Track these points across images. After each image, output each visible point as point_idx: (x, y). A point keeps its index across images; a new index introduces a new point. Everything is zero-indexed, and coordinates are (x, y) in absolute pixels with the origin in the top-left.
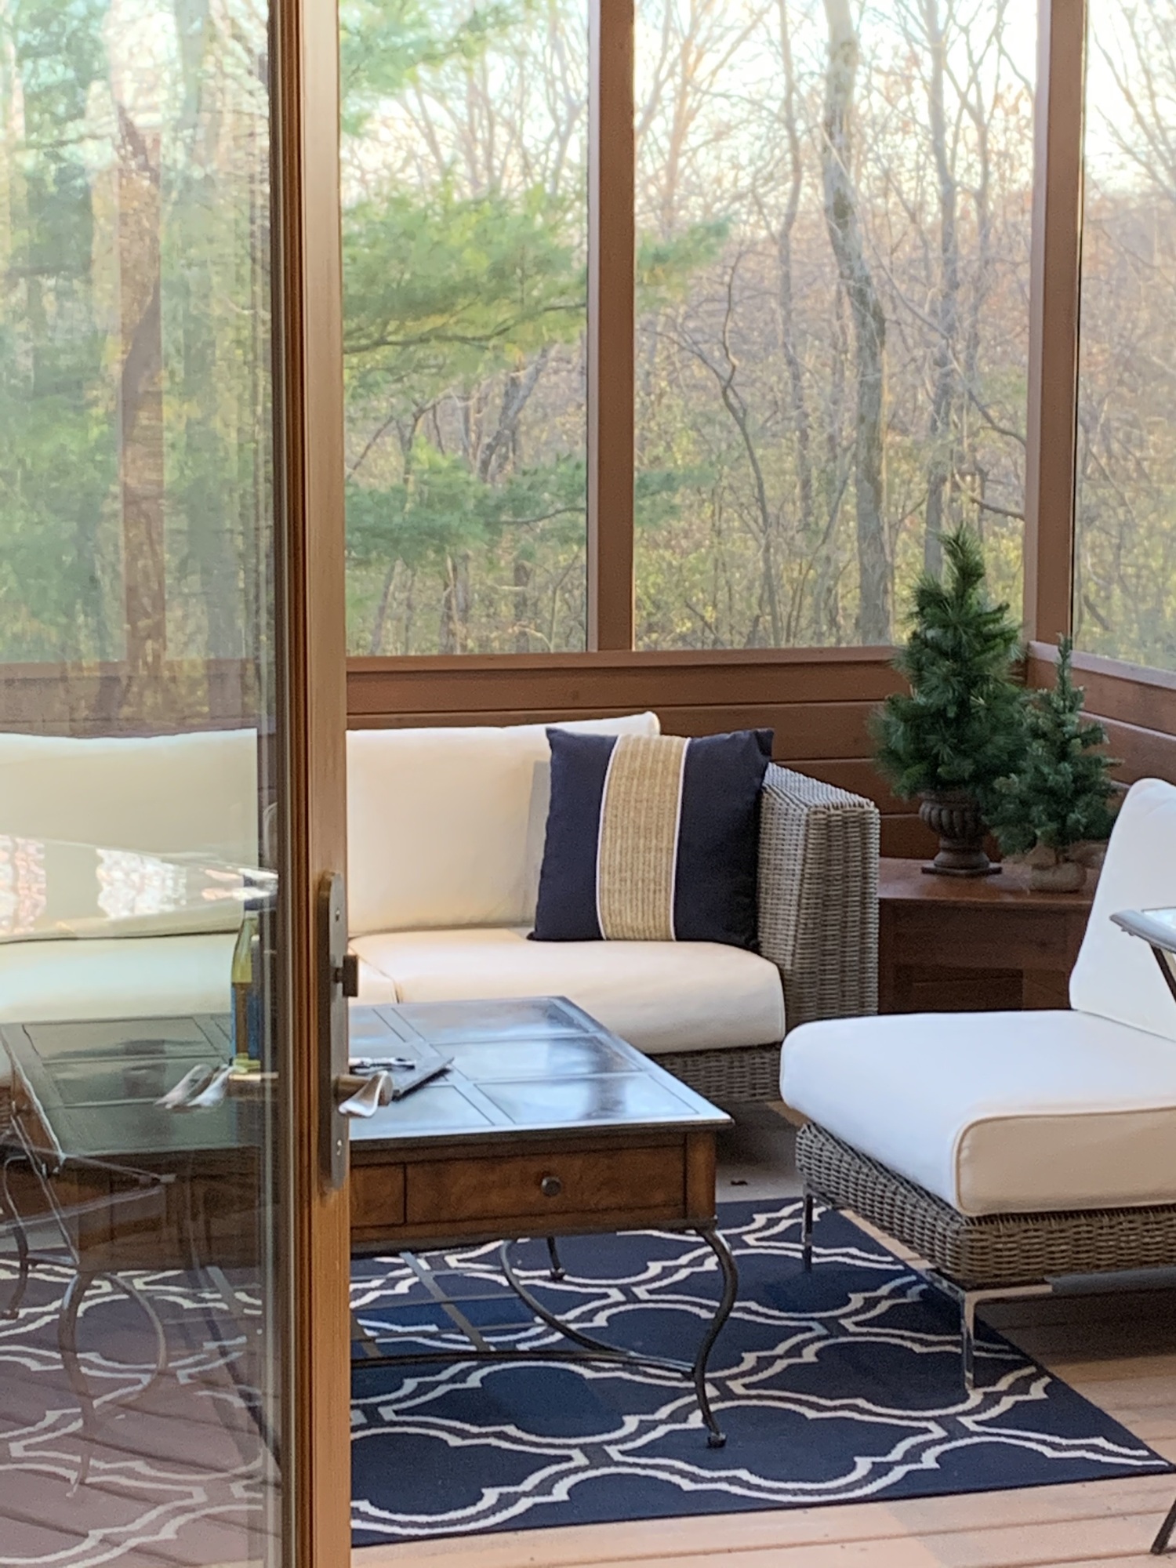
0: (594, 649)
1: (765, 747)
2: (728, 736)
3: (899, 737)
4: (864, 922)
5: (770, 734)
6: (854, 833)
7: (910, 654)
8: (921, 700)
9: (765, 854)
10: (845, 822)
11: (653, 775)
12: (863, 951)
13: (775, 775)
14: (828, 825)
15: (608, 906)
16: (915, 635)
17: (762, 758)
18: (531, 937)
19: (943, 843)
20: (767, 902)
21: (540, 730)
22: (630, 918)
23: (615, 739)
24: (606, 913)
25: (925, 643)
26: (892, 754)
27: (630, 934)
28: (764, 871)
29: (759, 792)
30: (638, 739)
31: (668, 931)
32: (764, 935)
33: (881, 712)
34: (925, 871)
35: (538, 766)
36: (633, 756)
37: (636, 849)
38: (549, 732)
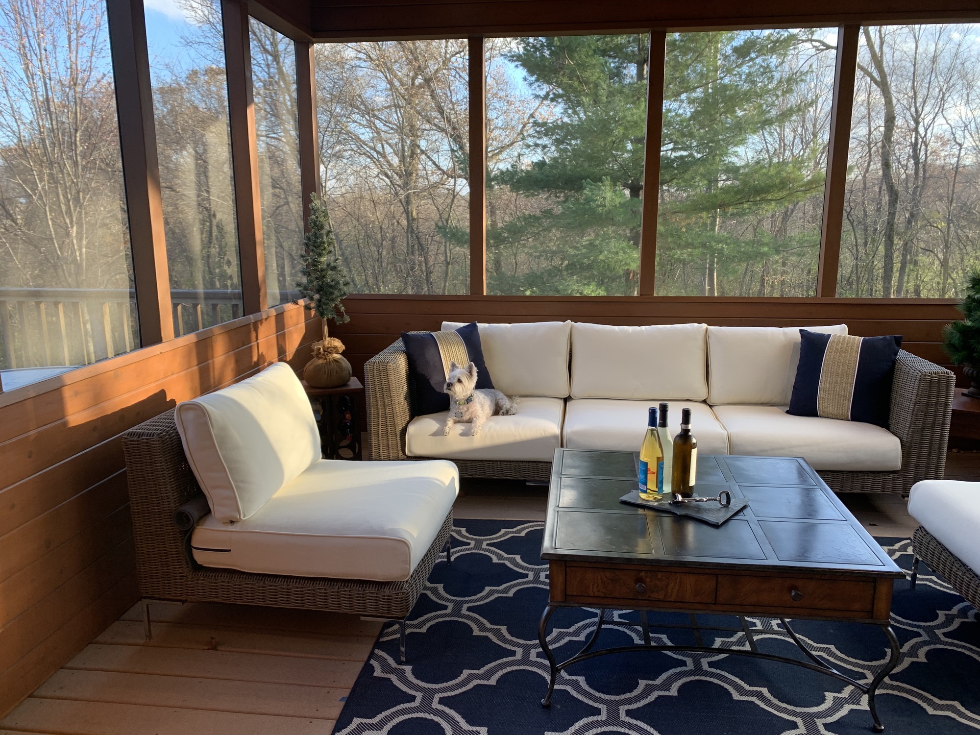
0: (819, 296)
1: (898, 342)
2: (881, 337)
3: (956, 338)
4: (943, 423)
5: (901, 338)
6: (943, 385)
7: (966, 304)
8: (969, 323)
9: (895, 387)
10: (939, 380)
11: (846, 352)
12: (942, 436)
13: (902, 354)
14: (931, 381)
15: (821, 403)
16: (969, 297)
17: (897, 348)
18: (788, 412)
19: (972, 384)
20: (894, 409)
21: (798, 329)
22: (831, 410)
23: (830, 335)
24: (821, 406)
25: (974, 300)
26: (952, 346)
27: (831, 416)
28: (894, 395)
29: (894, 362)
30: (840, 336)
31: (848, 417)
32: (892, 422)
33: (949, 328)
34: (963, 394)
35: (795, 344)
36: (838, 344)
37: (836, 382)
38: (801, 331)
